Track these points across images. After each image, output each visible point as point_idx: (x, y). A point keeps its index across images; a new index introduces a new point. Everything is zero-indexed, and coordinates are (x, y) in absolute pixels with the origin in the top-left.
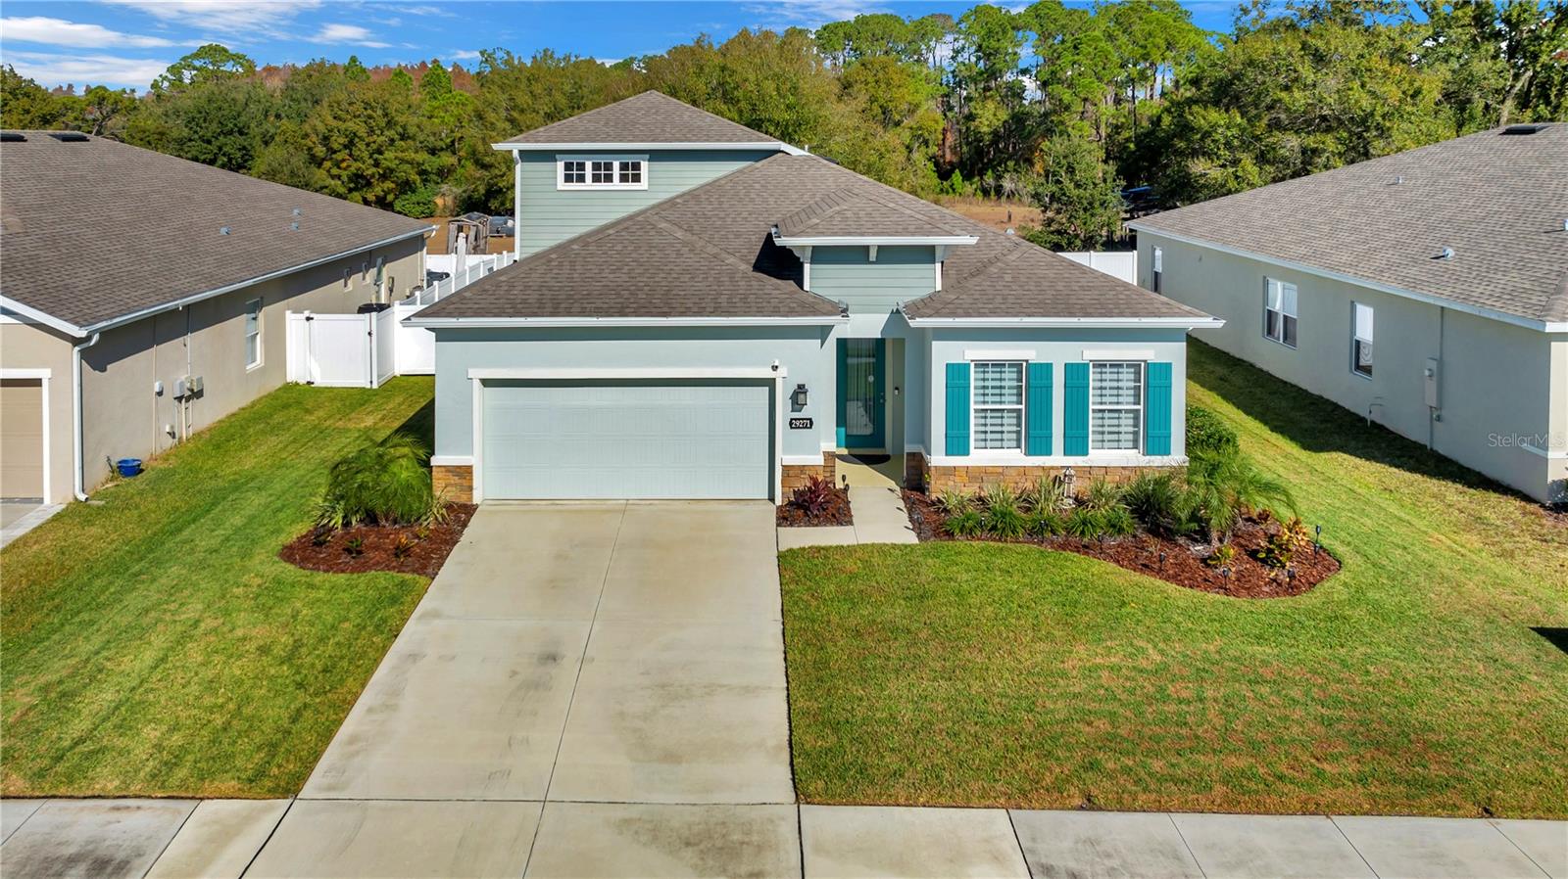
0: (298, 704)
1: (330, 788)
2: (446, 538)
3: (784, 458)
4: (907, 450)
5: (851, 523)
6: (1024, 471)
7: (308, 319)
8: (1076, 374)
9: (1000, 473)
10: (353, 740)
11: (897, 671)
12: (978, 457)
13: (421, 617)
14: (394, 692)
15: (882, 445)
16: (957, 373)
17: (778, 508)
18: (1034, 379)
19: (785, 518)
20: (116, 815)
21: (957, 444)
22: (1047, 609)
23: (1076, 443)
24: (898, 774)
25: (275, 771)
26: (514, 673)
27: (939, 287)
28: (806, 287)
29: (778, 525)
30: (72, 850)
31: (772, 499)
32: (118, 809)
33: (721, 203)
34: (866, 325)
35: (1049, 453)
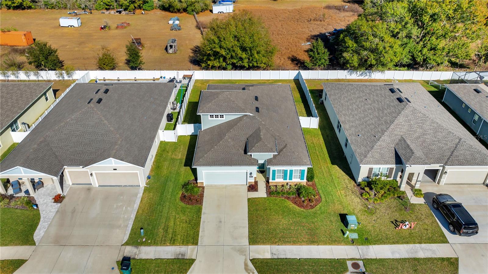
0: (193, 232)
1: (201, 244)
2: (202, 196)
3: (248, 181)
4: (267, 176)
5: (258, 191)
6: (283, 182)
7: (163, 131)
8: (291, 171)
9: (280, 182)
10: (201, 237)
11: (261, 224)
12: (277, 180)
13: (203, 214)
14: (204, 228)
15: (264, 169)
16: (274, 171)
17: (248, 187)
18: (285, 172)
19: (249, 190)
20: (180, 248)
21: (274, 179)
22: (281, 212)
23: (291, 179)
24: (259, 242)
25: (195, 242)
26: (217, 225)
27: (272, 157)
28: (252, 157)
29: (248, 191)
30: (178, 253)
31: (247, 185)
32: (180, 247)
33: (238, 131)
34: (261, 162)
35: (287, 180)
